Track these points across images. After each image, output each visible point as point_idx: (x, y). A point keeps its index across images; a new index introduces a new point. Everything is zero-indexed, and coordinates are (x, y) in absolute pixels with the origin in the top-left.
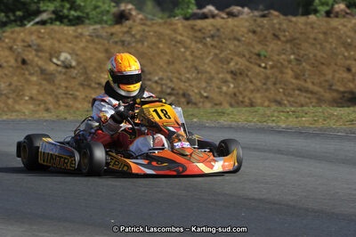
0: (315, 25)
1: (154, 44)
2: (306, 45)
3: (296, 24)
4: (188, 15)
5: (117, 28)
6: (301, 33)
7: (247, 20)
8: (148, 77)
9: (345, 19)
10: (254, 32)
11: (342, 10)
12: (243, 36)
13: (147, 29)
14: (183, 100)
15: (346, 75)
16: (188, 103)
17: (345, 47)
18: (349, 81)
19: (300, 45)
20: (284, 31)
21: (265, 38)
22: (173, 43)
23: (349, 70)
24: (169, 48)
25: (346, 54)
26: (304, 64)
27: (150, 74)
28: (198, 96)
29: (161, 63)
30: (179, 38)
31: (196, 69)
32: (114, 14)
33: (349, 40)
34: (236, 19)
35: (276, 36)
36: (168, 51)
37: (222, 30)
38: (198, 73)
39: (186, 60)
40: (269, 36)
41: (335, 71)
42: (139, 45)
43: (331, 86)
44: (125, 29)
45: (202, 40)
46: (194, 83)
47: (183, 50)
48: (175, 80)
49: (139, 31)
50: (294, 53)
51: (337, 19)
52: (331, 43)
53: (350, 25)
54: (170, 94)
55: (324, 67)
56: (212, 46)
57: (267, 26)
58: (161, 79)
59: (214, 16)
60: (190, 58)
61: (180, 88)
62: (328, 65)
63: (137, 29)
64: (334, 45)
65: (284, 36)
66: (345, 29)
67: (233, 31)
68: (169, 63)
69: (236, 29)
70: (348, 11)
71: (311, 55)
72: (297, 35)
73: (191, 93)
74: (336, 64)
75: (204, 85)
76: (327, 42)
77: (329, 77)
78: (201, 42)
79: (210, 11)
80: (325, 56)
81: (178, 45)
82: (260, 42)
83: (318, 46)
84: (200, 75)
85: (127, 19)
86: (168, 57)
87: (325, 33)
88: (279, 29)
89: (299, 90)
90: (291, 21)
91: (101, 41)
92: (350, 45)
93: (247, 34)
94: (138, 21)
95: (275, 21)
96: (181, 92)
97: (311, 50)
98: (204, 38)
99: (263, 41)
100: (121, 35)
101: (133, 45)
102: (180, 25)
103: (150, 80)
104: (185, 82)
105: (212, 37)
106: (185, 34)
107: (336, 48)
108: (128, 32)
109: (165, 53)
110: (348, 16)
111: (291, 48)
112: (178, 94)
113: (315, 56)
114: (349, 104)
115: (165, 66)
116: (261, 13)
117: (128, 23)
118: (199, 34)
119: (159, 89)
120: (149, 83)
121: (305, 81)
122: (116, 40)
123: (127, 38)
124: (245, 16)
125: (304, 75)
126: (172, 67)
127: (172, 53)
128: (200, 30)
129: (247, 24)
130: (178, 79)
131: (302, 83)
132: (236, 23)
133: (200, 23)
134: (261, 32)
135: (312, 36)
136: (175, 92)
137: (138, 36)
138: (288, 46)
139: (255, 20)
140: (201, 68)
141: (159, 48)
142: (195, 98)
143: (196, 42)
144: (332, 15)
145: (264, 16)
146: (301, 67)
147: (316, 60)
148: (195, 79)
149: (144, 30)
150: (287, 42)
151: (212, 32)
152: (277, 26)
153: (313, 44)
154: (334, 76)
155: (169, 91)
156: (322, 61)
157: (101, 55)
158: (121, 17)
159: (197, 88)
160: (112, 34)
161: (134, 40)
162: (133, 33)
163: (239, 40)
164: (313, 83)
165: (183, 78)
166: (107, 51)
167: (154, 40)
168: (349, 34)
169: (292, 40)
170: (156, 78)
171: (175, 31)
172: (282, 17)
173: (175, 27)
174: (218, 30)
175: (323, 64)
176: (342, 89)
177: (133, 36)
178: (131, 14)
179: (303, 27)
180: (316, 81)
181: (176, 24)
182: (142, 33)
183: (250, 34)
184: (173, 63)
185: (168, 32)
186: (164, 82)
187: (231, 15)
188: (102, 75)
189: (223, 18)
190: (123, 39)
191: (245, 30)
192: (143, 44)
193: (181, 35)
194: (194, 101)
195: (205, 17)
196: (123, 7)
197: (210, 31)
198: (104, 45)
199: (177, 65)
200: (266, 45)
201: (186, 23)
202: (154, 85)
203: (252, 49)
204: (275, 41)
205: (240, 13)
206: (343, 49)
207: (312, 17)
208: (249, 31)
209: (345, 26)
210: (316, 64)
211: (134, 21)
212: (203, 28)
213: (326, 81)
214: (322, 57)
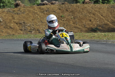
0: (79, 7)
1: (28, 14)
2: (77, 13)
3: (73, 6)
4: (38, 4)
5: (16, 9)
6: (75, 9)
7: (57, 5)
8: (26, 24)
9: (89, 4)
10: (60, 9)
11: (88, 1)
12: (56, 10)
13: (25, 9)
14: (37, 32)
15: (89, 22)
16: (39, 33)
17: (89, 13)
18: (91, 24)
19: (74, 13)
20: (69, 9)
21: (63, 11)
22: (34, 13)
23: (90, 21)
24: (32, 15)
25: (89, 16)
26: (76, 19)
27: (26, 23)
28: (42, 30)
29: (30, 20)
30: (36, 12)
31: (42, 22)
32: (14, 4)
33: (90, 11)
34: (54, 5)
35: (67, 10)
36: (32, 16)
37: (49, 9)
38: (42, 23)
39: (38, 19)
40: (65, 10)
41: (86, 21)
42: (23, 14)
43: (85, 26)
44: (18, 9)
45: (43, 12)
46: (41, 26)
47: (37, 15)
48: (35, 25)
49: (23, 10)
50: (73, 16)
51: (86, 4)
52: (85, 12)
53: (90, 6)
54: (33, 30)
55: (82, 20)
56: (46, 14)
57: (64, 7)
58: (30, 25)
59: (47, 4)
60: (39, 18)
61: (36, 28)
62: (84, 19)
63: (22, 9)
64: (85, 13)
65: (70, 10)
66: (89, 7)
67: (53, 9)
68: (32, 20)
69: (54, 8)
70: (90, 2)
71: (78, 16)
72: (74, 10)
73: (40, 29)
74: (86, 19)
75: (44, 27)
76: (83, 12)
77: (84, 23)
78: (43, 13)
79: (45, 3)
80: (83, 16)
81: (36, 14)
82: (62, 12)
83: (81, 13)
84: (43, 24)
85: (19, 6)
86: (32, 18)
87: (83, 9)
88: (68, 8)
89: (75, 27)
90: (71, 5)
91: (11, 13)
92: (91, 13)
93: (58, 10)
94: (22, 6)
95: (66, 6)
96: (37, 29)
97: (78, 15)
98: (44, 12)
99: (63, 12)
100: (17, 11)
101: (21, 14)
102: (36, 7)
103: (26, 25)
104: (38, 26)
105: (46, 11)
106: (38, 10)
107: (86, 14)
108: (19, 10)
109: (31, 17)
110: (90, 3)
111: (72, 14)
112: (36, 30)
113: (79, 16)
114: (91, 32)
115: (31, 21)
116: (62, 3)
117: (19, 7)
118: (42, 10)
119: (29, 28)
120: (26, 26)
121: (77, 24)
122: (15, 13)
123: (19, 12)
124: (57, 4)
125: (76, 23)
126: (34, 21)
127: (34, 16)
128: (42, 9)
129: (57, 7)
130: (36, 25)
131: (75, 25)
132: (54, 6)
133: (42, 7)
134: (62, 9)
135: (79, 10)
136: (35, 29)
137: (22, 11)
138: (71, 13)
139: (60, 5)
140: (43, 21)
141: (29, 15)
142: (41, 31)
143: (41, 13)
144: (85, 3)
145: (63, 4)
146: (75, 20)
147: (80, 18)
148: (41, 25)
149: (24, 9)
150: (70, 12)
151: (46, 10)
152: (67, 7)
153: (79, 13)
154: (86, 23)
155: (33, 29)
156: (82, 18)
157: (11, 18)
158: (17, 5)
159: (42, 28)
160: (14, 11)
161: (21, 13)
162: (21, 10)
163: (55, 12)
164: (79, 25)
165: (37, 25)
166: (12, 16)
167: (28, 12)
168: (90, 9)
169: (72, 12)
170: (29, 25)
171: (34, 9)
172: (69, 4)
173: (34, 8)
174: (48, 9)
175: (82, 19)
176: (88, 27)
177: (21, 11)
178: (20, 4)
179: (75, 7)
180: (80, 24)
181: (35, 7)
182: (24, 10)
183: (59, 10)
184: (34, 20)
185: (32, 10)
186: (31, 26)
187: (52, 4)
188: (11, 24)
189: (50, 5)
190: (18, 12)
191: (57, 9)
192: (24, 14)
193: (36, 11)
194: (41, 32)
195: (44, 4)
196: (17, 2)
197: (46, 9)
198: (11, 14)
199: (35, 21)
200: (64, 13)
201: (38, 7)
202: (28, 27)
203: (59, 15)
204: (66, 12)
205: (55, 3)
206: (88, 14)
207: (78, 4)
208: (58, 9)
209: (89, 6)
210: (80, 19)
211: (21, 6)
212: (43, 8)
213: (83, 24)
214: (82, 17)
